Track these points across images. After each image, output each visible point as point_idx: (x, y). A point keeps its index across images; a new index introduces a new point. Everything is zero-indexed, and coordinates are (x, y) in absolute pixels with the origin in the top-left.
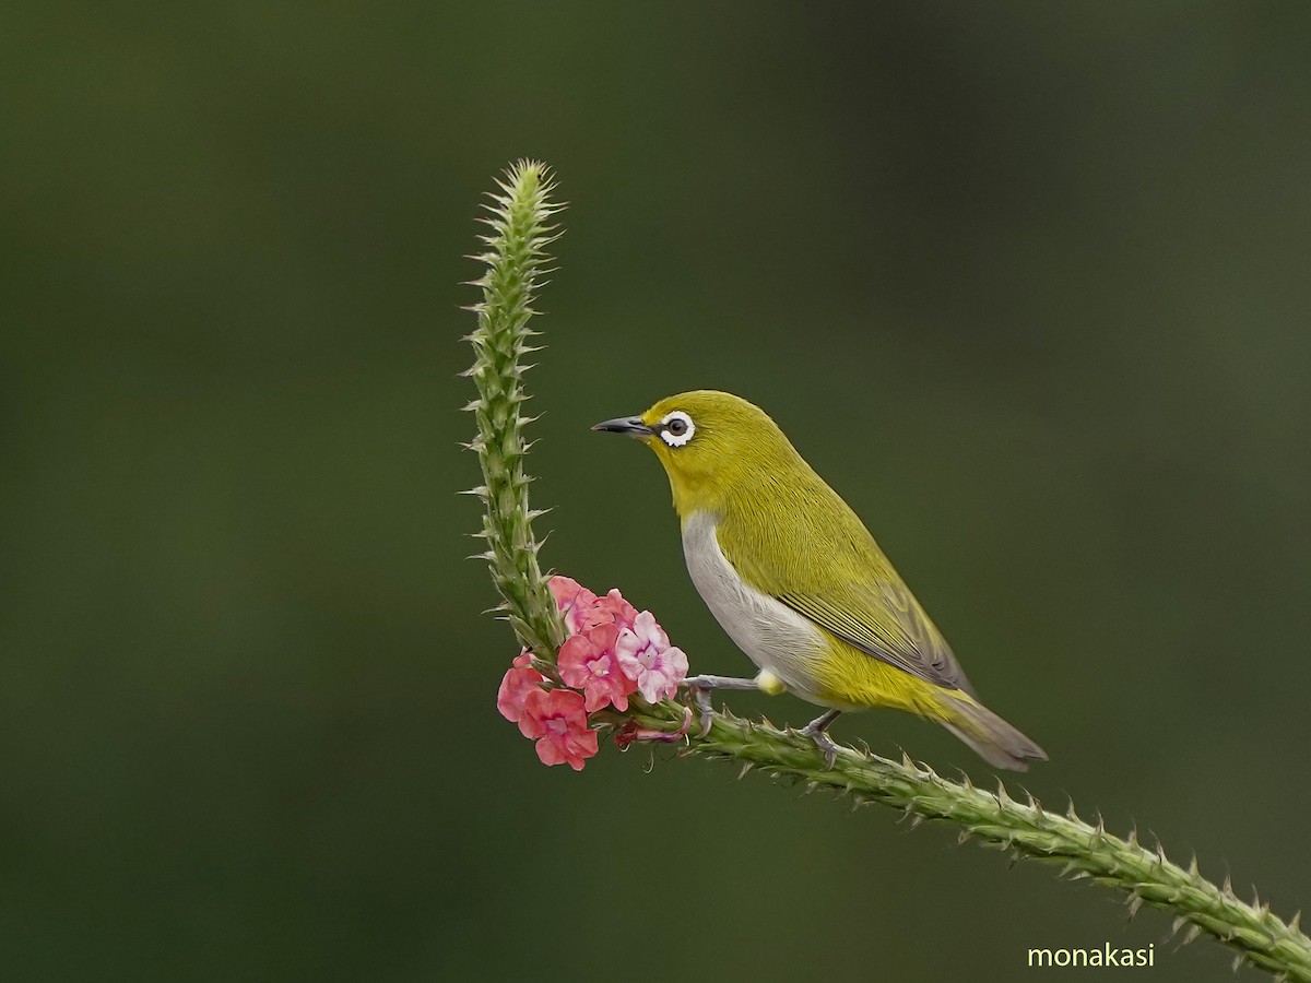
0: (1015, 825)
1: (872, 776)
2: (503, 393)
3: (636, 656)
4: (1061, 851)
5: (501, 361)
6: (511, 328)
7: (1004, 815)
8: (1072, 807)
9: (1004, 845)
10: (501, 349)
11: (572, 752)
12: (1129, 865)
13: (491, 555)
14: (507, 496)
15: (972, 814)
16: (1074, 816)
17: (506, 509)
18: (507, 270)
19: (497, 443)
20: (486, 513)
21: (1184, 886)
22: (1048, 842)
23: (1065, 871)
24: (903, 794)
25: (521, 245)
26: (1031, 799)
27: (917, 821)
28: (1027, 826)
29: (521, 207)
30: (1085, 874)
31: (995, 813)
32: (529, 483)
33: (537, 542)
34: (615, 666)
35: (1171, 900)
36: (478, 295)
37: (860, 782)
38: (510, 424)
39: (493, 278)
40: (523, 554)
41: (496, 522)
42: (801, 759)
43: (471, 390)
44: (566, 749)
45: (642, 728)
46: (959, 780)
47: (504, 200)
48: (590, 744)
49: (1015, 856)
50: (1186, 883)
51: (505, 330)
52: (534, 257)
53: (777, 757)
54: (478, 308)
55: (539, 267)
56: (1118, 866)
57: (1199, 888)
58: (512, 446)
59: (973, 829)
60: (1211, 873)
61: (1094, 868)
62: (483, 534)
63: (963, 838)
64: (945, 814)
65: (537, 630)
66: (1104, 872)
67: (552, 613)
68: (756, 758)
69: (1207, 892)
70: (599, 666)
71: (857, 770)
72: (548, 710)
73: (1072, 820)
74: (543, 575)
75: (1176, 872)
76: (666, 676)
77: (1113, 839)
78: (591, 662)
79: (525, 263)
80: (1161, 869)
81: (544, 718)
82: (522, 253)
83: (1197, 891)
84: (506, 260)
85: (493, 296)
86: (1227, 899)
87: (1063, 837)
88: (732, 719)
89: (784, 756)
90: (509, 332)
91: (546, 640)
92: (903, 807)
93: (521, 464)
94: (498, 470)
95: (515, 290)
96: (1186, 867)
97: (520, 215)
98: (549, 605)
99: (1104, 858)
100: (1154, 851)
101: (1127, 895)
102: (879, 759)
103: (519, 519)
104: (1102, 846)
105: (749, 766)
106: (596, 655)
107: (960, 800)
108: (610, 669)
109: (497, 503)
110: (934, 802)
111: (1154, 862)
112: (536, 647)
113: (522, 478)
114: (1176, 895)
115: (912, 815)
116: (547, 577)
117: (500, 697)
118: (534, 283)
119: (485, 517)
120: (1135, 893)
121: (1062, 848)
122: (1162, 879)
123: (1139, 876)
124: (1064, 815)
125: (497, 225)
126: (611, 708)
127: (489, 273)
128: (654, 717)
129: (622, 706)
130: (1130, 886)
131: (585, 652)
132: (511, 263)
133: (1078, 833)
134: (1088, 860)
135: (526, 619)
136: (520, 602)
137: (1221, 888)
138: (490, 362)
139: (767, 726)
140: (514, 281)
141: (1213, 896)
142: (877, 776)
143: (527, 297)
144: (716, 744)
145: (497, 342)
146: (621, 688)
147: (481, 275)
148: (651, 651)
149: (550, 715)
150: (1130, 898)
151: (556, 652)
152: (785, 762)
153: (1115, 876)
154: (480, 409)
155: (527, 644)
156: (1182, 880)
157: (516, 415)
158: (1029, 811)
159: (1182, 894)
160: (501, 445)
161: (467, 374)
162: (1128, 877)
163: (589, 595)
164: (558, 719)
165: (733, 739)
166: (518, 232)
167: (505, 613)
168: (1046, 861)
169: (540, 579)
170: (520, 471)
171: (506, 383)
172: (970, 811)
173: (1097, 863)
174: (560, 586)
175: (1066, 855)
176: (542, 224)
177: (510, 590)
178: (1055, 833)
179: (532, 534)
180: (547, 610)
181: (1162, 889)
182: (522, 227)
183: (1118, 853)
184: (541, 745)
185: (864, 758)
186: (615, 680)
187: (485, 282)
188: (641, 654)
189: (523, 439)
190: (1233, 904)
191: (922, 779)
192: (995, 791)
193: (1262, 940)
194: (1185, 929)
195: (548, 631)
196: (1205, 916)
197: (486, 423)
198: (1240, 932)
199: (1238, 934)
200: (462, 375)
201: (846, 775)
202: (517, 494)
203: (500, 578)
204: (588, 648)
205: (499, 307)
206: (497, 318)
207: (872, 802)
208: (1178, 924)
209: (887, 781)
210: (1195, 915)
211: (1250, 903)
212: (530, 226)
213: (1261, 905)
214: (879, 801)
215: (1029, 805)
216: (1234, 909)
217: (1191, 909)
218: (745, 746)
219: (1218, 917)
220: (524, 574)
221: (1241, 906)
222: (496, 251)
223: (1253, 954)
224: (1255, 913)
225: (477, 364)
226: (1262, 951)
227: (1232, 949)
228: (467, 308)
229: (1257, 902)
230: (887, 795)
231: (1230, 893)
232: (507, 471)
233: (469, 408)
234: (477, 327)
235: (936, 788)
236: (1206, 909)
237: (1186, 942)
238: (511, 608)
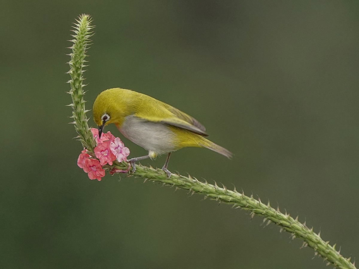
0: (220, 194)
1: (180, 181)
2: (78, 78)
3: (115, 149)
4: (232, 201)
5: (77, 69)
6: (80, 60)
7: (217, 191)
8: (235, 189)
9: (217, 199)
10: (77, 66)
11: (98, 176)
12: (251, 204)
13: (75, 122)
14: (79, 106)
15: (208, 191)
16: (236, 191)
17: (79, 110)
18: (79, 44)
19: (76, 92)
20: (73, 111)
21: (266, 210)
22: (229, 198)
23: (233, 206)
24: (189, 186)
25: (83, 37)
26: (224, 186)
27: (193, 193)
28: (223, 194)
29: (83, 27)
30: (239, 207)
31: (214, 191)
32: (85, 103)
33: (87, 119)
34: (110, 153)
35: (263, 213)
36: (71, 51)
37: (177, 183)
38: (80, 86)
39: (75, 46)
40: (84, 122)
41: (76, 113)
42: (161, 177)
43: (69, 77)
44: (96, 175)
45: (117, 169)
46: (204, 182)
47: (78, 25)
48: (103, 173)
49: (220, 202)
51: (78, 61)
52: (86, 40)
53: (154, 176)
54: (71, 54)
55: (87, 43)
56: (248, 204)
57: (270, 210)
58: (80, 92)
59: (208, 195)
60: (273, 206)
61: (242, 205)
62: (73, 117)
63: (205, 197)
64: (200, 191)
65: (88, 143)
66: (244, 206)
67: (92, 138)
68: (149, 177)
69: (272, 211)
70: (105, 153)
71: (176, 180)
72: (91, 164)
73: (235, 192)
75: (264, 206)
76: (123, 155)
77: (246, 197)
78: (102, 152)
79: (84, 42)
80: (260, 205)
81: (90, 167)
82: (83, 39)
83: (270, 211)
84: (79, 41)
85: (75, 51)
86: (278, 213)
87: (233, 197)
88: (142, 166)
89: (156, 176)
90: (79, 61)
91: (90, 146)
92: (189, 190)
93: (83, 97)
94: (77, 99)
95: (81, 50)
96: (267, 205)
99: (244, 202)
100: (258, 200)
101: (251, 212)
102: (182, 176)
103: (82, 112)
104: (244, 199)
105: (146, 179)
106: (104, 150)
107: (205, 187)
108: (108, 154)
109: (76, 108)
110: (198, 188)
111: (258, 203)
112: (88, 147)
113: (83, 101)
114: (264, 212)
115: (192, 192)
116: (90, 128)
117: (78, 162)
118: (86, 48)
119: (73, 112)
120: (253, 212)
122: (260, 208)
123: (254, 207)
124: (233, 191)
125: (76, 32)
126: (108, 164)
127: (74, 45)
128: (120, 166)
129: (111, 164)
130: (251, 210)
132: (80, 42)
133: (237, 196)
134: (240, 203)
135: (85, 140)
136: (83, 135)
137: (276, 210)
138: (74, 69)
139: (151, 168)
140: (81, 47)
141: (274, 212)
142: (182, 181)
143: (84, 52)
144: (137, 173)
145: (76, 64)
146: (111, 159)
147: (72, 46)
148: (119, 148)
149: (92, 166)
150: (252, 213)
151: (93, 149)
152: (157, 178)
153: (247, 207)
154: (72, 82)
155: (85, 147)
156: (265, 208)
157: (81, 84)
158: (223, 190)
159: (266, 212)
160: (77, 92)
161: (68, 73)
162: (251, 207)
164: (94, 167)
165: (142, 172)
166: (82, 34)
167: (79, 138)
168: (228, 203)
170: (83, 99)
171: (79, 75)
172: (207, 190)
174: (94, 131)
175: (234, 202)
176: (88, 31)
177: (80, 132)
178: (231, 196)
179: (86, 117)
180: (90, 137)
181: (260, 210)
182: (83, 32)
183: (248, 201)
184: (90, 174)
185: (178, 176)
186: (109, 157)
187: (73, 47)
188: (116, 149)
189: (83, 90)
190: (280, 214)
191: (194, 182)
192: (214, 185)
193: (288, 224)
194: (267, 221)
195: (91, 143)
196: (272, 218)
197: (73, 86)
198: (282, 222)
199: (281, 222)
200: (66, 73)
201: (173, 181)
202: (82, 105)
203: (77, 129)
204: (102, 148)
205: (77, 54)
206: (76, 57)
207: (181, 188)
208: (264, 220)
209: (184, 182)
210: (269, 218)
211: (284, 214)
212: (85, 32)
213: (287, 214)
214: (182, 188)
215: (223, 188)
216: (280, 215)
217: (268, 216)
218: (145, 174)
219: (275, 218)
220: (84, 128)
221: (282, 215)
222: (76, 39)
223: (286, 228)
224: (286, 217)
225: (71, 70)
226: (288, 227)
227: (280, 226)
228: (68, 55)
229: (286, 213)
230: (184, 186)
231: (279, 211)
232: (79, 99)
233: (68, 82)
234: (71, 60)
235: (198, 184)
236: (272, 216)
237: (267, 225)
238: (81, 137)
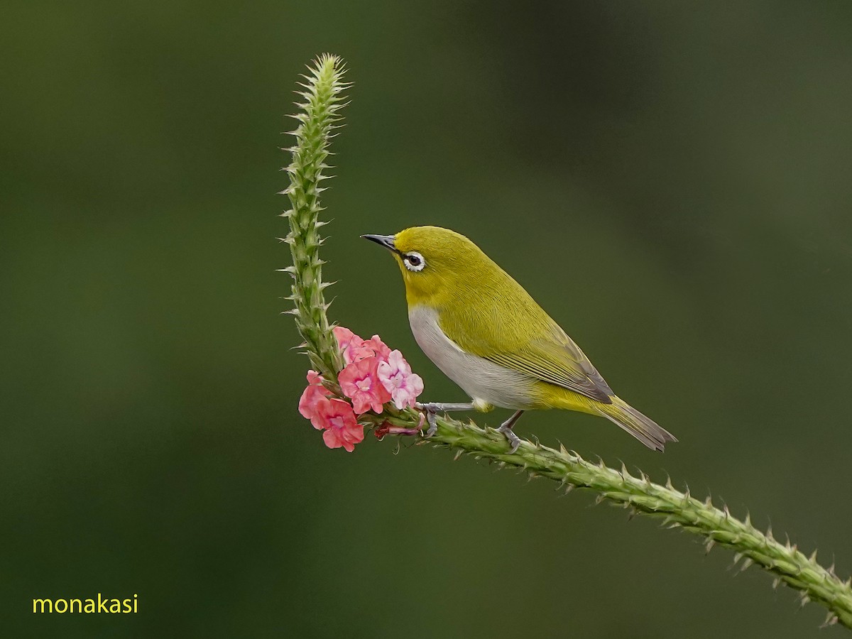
0: (633, 492)
1: (541, 459)
2: (307, 205)
3: (390, 379)
4: (660, 509)
5: (307, 184)
6: (314, 163)
7: (625, 485)
8: (669, 480)
9: (626, 505)
10: (307, 176)
11: (347, 439)
12: (706, 519)
13: (296, 311)
14: (308, 273)
15: (605, 485)
16: (671, 487)
17: (307, 281)
18: (313, 125)
19: (302, 238)
20: (294, 284)
21: (741, 533)
22: (655, 503)
23: (665, 523)
24: (561, 471)
25: (323, 109)
26: (643, 475)
27: (569, 489)
28: (641, 493)
29: (323, 84)
30: (677, 525)
31: (620, 484)
32: (323, 265)
33: (326, 303)
34: (378, 385)
35: (733, 542)
36: (293, 141)
37: (532, 463)
38: (311, 226)
39: (303, 130)
40: (317, 311)
41: (300, 289)
42: (494, 447)
43: (286, 203)
44: (342, 436)
45: (392, 426)
46: (596, 463)
47: (312, 80)
48: (358, 434)
49: (632, 512)
50: (743, 531)
51: (309, 165)
52: (330, 117)
53: (479, 446)
54: (293, 149)
55: (333, 124)
56: (699, 519)
57: (751, 534)
58: (312, 240)
59: (605, 494)
60: (759, 525)
61: (684, 521)
62: (291, 298)
63: (599, 500)
64: (587, 484)
65: (325, 361)
66: (690, 523)
67: (335, 350)
68: (466, 446)
69: (756, 537)
70: (365, 385)
71: (531, 455)
72: (331, 411)
73: (670, 489)
74: (329, 325)
75: (736, 523)
76: (409, 392)
77: (696, 502)
78: (358, 382)
79: (324, 121)
80: (727, 522)
81: (329, 417)
82: (323, 114)
83: (750, 536)
84: (312, 119)
85: (302, 142)
86: (769, 541)
87: (664, 500)
88: (451, 421)
89: (484, 446)
90: (312, 165)
91: (331, 368)
92: (560, 480)
93: (317, 252)
94: (302, 256)
95: (317, 138)
96: (743, 521)
97: (322, 89)
98: (334, 344)
99: (690, 514)
100: (722, 510)
101: (705, 539)
102: (546, 448)
103: (315, 288)
104: (689, 506)
105: (461, 452)
106: (362, 377)
107: (597, 475)
108: (371, 386)
109: (301, 278)
110: (580, 477)
111: (722, 517)
112: (324, 372)
113: (317, 262)
114: (737, 538)
115: (566, 485)
116: (332, 326)
117: (300, 404)
118: (330, 134)
119: (293, 287)
120: (710, 538)
121: (664, 507)
122: (728, 528)
123: (713, 526)
124: (664, 486)
125: (307, 96)
126: (371, 412)
127: (300, 127)
128: (401, 419)
129: (379, 410)
130: (706, 532)
131: (355, 375)
132: (315, 121)
133: (674, 498)
134: (679, 515)
135: (318, 354)
136: (314, 342)
137: (765, 534)
138: (299, 185)
139: (473, 426)
140: (317, 132)
141: (760, 539)
142: (544, 459)
143: (325, 143)
144: (440, 437)
145: (305, 172)
146: (378, 398)
147: (296, 128)
148: (399, 376)
149: (333, 415)
150: (707, 540)
151: (337, 375)
152: (485, 449)
153: (697, 526)
154: (292, 215)
155: (318, 369)
156: (741, 529)
157: (315, 220)
158: (642, 483)
159: (741, 538)
160: (305, 239)
161: (284, 193)
162: (705, 527)
163: (358, 340)
164: (338, 417)
165: (452, 434)
166: (321, 100)
167: (305, 349)
168: (654, 516)
169: (327, 328)
170: (317, 257)
171: (310, 199)
172: (604, 482)
173: (685, 517)
174: (341, 333)
175: (666, 512)
176: (337, 95)
177: (308, 335)
178: (659, 497)
179: (323, 298)
180: (332, 348)
181: (727, 534)
182: (323, 97)
183: (699, 511)
184: (327, 435)
185: (536, 447)
186: (373, 393)
187: (297, 133)
188: (392, 377)
189: (319, 236)
190: (773, 545)
191: (573, 462)
192: (620, 470)
193: (791, 568)
194: (742, 561)
195: (333, 361)
196: (755, 552)
197: (295, 225)
198: (778, 563)
199: (776, 564)
200: (281, 193)
201: (524, 458)
202: (314, 272)
203: (302, 326)
204: (357, 372)
205: (307, 149)
206: (305, 156)
207: (540, 476)
208: (737, 557)
209: (550, 462)
210: (749, 552)
211: (784, 544)
212: (328, 97)
213: (791, 545)
214: (545, 476)
215: (642, 480)
216: (774, 548)
217: (746, 548)
218: (458, 439)
219: (763, 553)
220: (318, 324)
221: (779, 546)
222: (306, 113)
223: (786, 578)
224: (787, 551)
225: (290, 186)
226: (791, 575)
227: (773, 574)
228: (286, 149)
229: (789, 544)
230: (551, 471)
231: (771, 538)
232: (308, 256)
233: (284, 215)
234: (292, 162)
235: (582, 467)
236: (756, 548)
237: (743, 569)
238: (309, 346)
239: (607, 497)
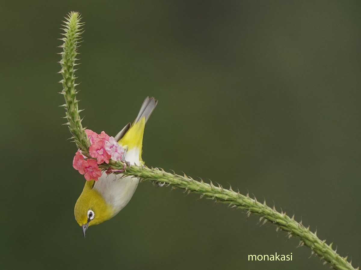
0: (216, 193)
1: (176, 180)
2: (70, 77)
3: (110, 148)
4: (229, 199)
5: (69, 67)
6: (71, 58)
7: (212, 190)
8: (231, 187)
9: (213, 198)
10: (69, 64)
11: (95, 176)
12: (247, 203)
13: (68, 123)
14: (72, 106)
15: (204, 190)
16: (232, 190)
17: (72, 109)
18: (69, 42)
19: (69, 91)
20: (67, 112)
21: (262, 208)
22: (225, 197)
23: (230, 205)
24: (185, 185)
25: (73, 35)
26: (219, 185)
27: (189, 193)
28: (219, 193)
29: (72, 24)
30: (235, 206)
31: (210, 189)
32: (78, 102)
33: (81, 119)
34: (105, 151)
35: (259, 212)
36: (62, 50)
37: (173, 182)
38: (72, 85)
39: (65, 44)
40: (77, 122)
41: (70, 114)
42: (156, 176)
43: (61, 77)
44: (93, 175)
45: (113, 169)
46: (200, 181)
47: (67, 23)
48: (99, 173)
49: (216, 201)
50: (263, 207)
51: (69, 59)
52: (77, 38)
53: (150, 176)
54: (62, 53)
55: (78, 41)
56: (244, 203)
57: (266, 209)
58: (73, 92)
59: (204, 194)
60: (270, 205)
61: (238, 204)
62: (66, 117)
63: (201, 197)
64: (196, 190)
65: (82, 143)
66: (240, 205)
67: (86, 138)
68: (144, 176)
69: (269, 210)
70: (101, 152)
71: (172, 179)
72: (87, 165)
73: (231, 191)
74: (83, 128)
75: (260, 204)
76: (119, 154)
77: (243, 196)
78: (98, 151)
79: (74, 40)
80: (256, 204)
81: (86, 168)
82: (73, 37)
84: (69, 39)
85: (66, 50)
86: (274, 212)
87: (229, 196)
90: (71, 59)
91: (85, 146)
92: (185, 189)
93: (75, 97)
94: (69, 99)
95: (72, 47)
96: (263, 203)
97: (72, 26)
98: (85, 136)
99: (240, 201)
100: (254, 199)
102: (178, 175)
103: (76, 112)
104: (240, 198)
105: (142, 179)
106: (99, 148)
107: (200, 186)
108: (103, 152)
109: (70, 108)
110: (194, 187)
111: (254, 202)
112: (82, 148)
113: (76, 101)
114: (260, 211)
115: (188, 191)
117: (73, 163)
118: (77, 46)
119: (66, 113)
120: (249, 211)
121: (229, 198)
122: (256, 206)
123: (250, 206)
124: (229, 190)
125: (66, 30)
126: (105, 162)
127: (64, 44)
128: (116, 166)
129: (107, 162)
130: (247, 209)
131: (96, 148)
132: (70, 40)
133: (233, 194)
134: (236, 202)
135: (79, 140)
136: (78, 136)
137: (272, 208)
138: (66, 68)
139: (147, 167)
140: (71, 45)
141: (270, 211)
143: (75, 49)
144: (133, 173)
145: (68, 63)
146: (107, 157)
147: (62, 44)
148: (114, 147)
149: (88, 167)
150: (248, 212)
151: (88, 149)
152: (152, 177)
153: (243, 206)
154: (64, 82)
155: (80, 148)
157: (73, 83)
158: (219, 189)
159: (262, 210)
160: (70, 92)
161: (60, 72)
162: (247, 206)
163: (95, 134)
164: (90, 167)
165: (138, 171)
166: (72, 31)
167: (73, 140)
168: (225, 202)
169: (82, 129)
170: (75, 99)
171: (71, 74)
172: (203, 189)
173: (238, 203)
174: (88, 132)
175: (230, 201)
176: (79, 29)
177: (74, 133)
178: (227, 195)
179: (79, 117)
180: (85, 137)
181: (257, 209)
182: (73, 30)
183: (244, 200)
184: (86, 175)
185: (174, 175)
186: (105, 155)
187: (63, 46)
188: (111, 148)
189: (76, 90)
190: (276, 213)
191: (190, 181)
192: (210, 184)
193: (284, 223)
194: (263, 220)
195: (86, 143)
196: (269, 216)
197: (65, 86)
198: (278, 220)
199: (278, 221)
200: (58, 73)
201: (169, 180)
202: (75, 105)
203: (72, 129)
205: (67, 52)
206: (67, 56)
207: (177, 188)
208: (261, 219)
209: (180, 181)
210: (266, 216)
211: (280, 212)
212: (75, 29)
213: (284, 213)
214: (178, 187)
215: (219, 187)
216: (276, 214)
217: (265, 214)
218: (141, 173)
219: (272, 217)
220: (78, 128)
221: (278, 213)
222: (66, 37)
223: (282, 227)
224: (282, 215)
225: (62, 69)
226: (284, 226)
227: (276, 226)
228: (59, 54)
229: (282, 212)
230: (180, 185)
231: (275, 210)
232: (72, 99)
233: (61, 82)
234: (61, 59)
235: (194, 183)
236: (269, 215)
237: (263, 224)
238: (75, 138)
239: (205, 195)
